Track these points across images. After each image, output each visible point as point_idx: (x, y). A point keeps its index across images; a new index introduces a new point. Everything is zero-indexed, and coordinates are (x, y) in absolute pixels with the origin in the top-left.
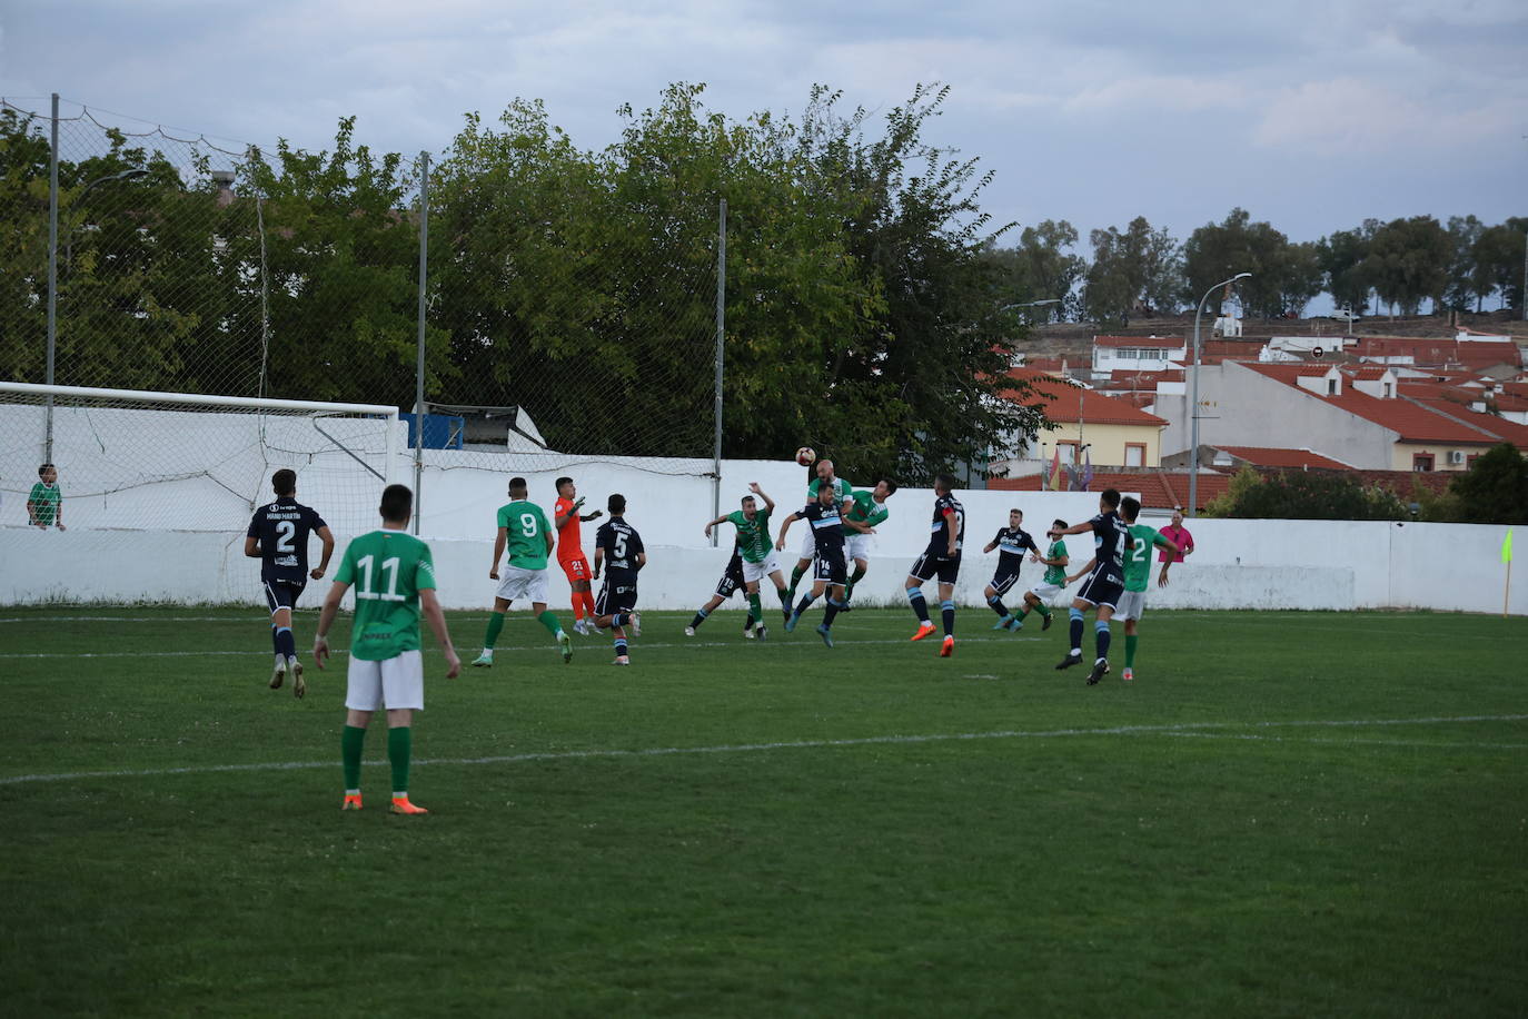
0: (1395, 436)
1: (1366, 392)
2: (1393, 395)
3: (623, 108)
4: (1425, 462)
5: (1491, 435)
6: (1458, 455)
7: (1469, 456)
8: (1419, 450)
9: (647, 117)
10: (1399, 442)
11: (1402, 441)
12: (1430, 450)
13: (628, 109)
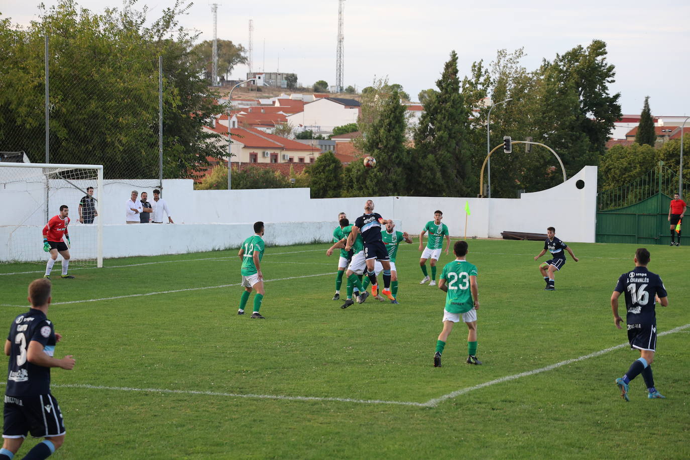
0: (243, 145)
1: (224, 125)
2: (236, 126)
3: (40, 5)
4: (254, 157)
5: (279, 144)
6: (267, 153)
7: (271, 154)
8: (252, 151)
9: (53, 10)
10: (244, 147)
11: (245, 147)
12: (256, 151)
13: (43, 6)
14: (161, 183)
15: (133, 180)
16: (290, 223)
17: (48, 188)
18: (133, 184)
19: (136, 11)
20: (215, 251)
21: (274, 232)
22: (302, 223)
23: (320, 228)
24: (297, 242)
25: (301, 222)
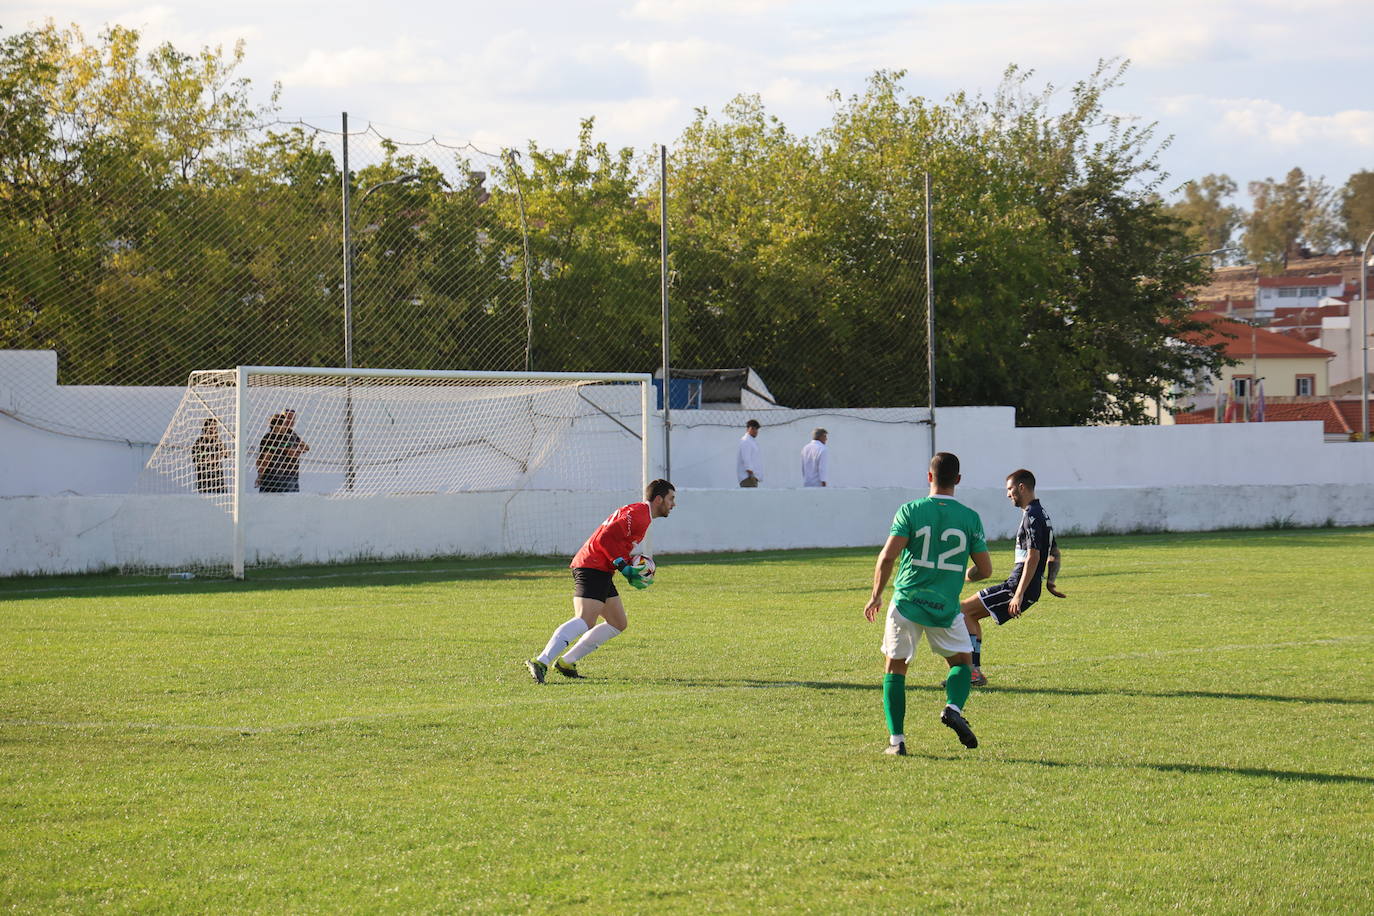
9: (854, 102)
13: (837, 95)
14: (932, 415)
15: (866, 410)
16: (1205, 487)
17: (668, 425)
18: (865, 416)
19: (1030, 94)
20: (1006, 540)
21: (1162, 505)
22: (1238, 488)
23: (1289, 498)
24: (1226, 524)
25: (1235, 484)
